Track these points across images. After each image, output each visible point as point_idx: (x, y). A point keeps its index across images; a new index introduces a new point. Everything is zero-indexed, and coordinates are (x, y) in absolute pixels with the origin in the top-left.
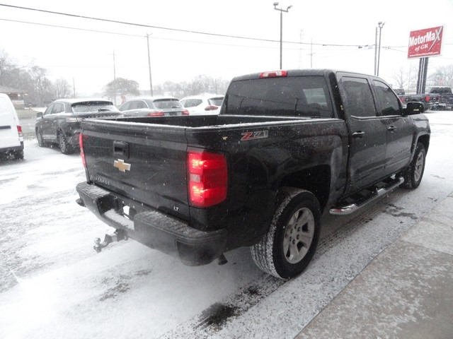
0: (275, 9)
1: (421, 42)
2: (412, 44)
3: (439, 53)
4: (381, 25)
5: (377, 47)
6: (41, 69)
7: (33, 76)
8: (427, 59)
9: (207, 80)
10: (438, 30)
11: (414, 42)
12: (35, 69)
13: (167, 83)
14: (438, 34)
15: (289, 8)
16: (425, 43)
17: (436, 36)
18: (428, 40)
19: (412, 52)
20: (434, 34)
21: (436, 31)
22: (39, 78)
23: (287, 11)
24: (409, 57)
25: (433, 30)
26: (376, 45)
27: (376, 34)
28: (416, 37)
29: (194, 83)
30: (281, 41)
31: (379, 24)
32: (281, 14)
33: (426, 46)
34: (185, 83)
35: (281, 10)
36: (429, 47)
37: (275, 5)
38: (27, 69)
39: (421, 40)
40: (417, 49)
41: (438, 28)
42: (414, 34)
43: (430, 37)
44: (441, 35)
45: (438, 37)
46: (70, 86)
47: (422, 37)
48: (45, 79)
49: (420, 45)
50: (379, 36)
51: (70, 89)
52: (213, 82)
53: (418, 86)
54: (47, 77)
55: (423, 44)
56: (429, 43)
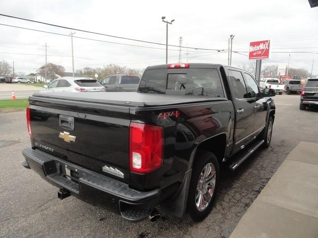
0: (163, 21)
1: (257, 50)
2: (251, 51)
3: (268, 57)
5: (230, 51)
8: (261, 60)
9: (115, 67)
11: (252, 49)
13: (86, 68)
14: (267, 45)
15: (172, 21)
16: (260, 50)
18: (261, 48)
19: (252, 55)
20: (264, 45)
21: (266, 43)
23: (171, 23)
24: (249, 59)
25: (264, 42)
26: (229, 49)
28: (254, 46)
29: (106, 70)
30: (167, 45)
31: (231, 36)
32: (167, 25)
33: (260, 52)
34: (100, 69)
35: (167, 22)
36: (262, 53)
37: (163, 18)
39: (257, 48)
40: (255, 54)
41: (267, 41)
42: (253, 44)
43: (262, 46)
44: (269, 46)
45: (267, 47)
49: (257, 51)
50: (230, 44)
51: (11, 70)
52: (120, 69)
53: (256, 76)
55: (258, 51)
56: (262, 50)
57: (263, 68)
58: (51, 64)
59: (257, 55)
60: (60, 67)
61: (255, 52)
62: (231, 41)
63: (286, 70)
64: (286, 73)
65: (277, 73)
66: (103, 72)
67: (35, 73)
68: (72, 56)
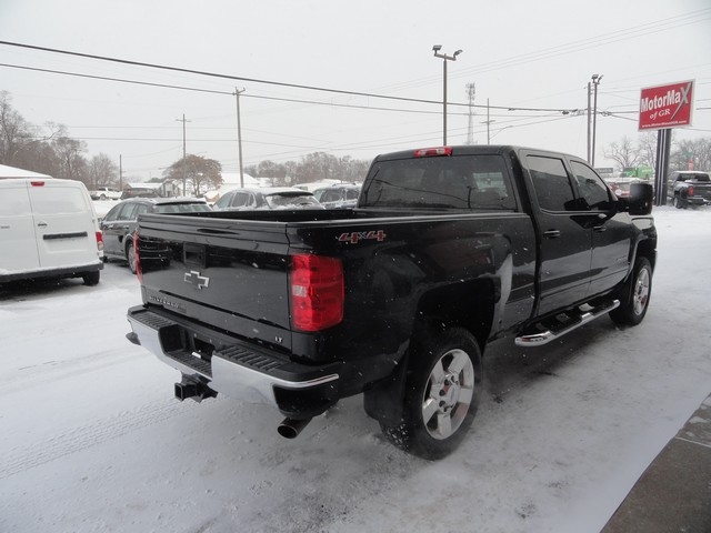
0: (436, 55)
1: (660, 106)
2: (645, 109)
3: (688, 123)
4: (596, 80)
5: (591, 112)
6: (72, 142)
7: (59, 151)
8: (669, 131)
9: (326, 159)
10: (685, 88)
11: (650, 104)
12: (62, 141)
13: (264, 164)
14: (685, 94)
15: (457, 53)
16: (666, 107)
17: (682, 96)
18: (670, 102)
19: (646, 120)
20: (679, 93)
21: (682, 88)
22: (67, 155)
23: (454, 59)
24: (641, 128)
25: (676, 87)
26: (589, 109)
27: (589, 94)
28: (651, 98)
29: (308, 165)
30: (445, 103)
31: (594, 78)
32: (445, 63)
33: (667, 112)
34: (293, 163)
35: (445, 57)
36: (672, 112)
37: (436, 49)
38: (50, 141)
39: (658, 102)
40: (653, 116)
41: (684, 85)
42: (648, 94)
43: (672, 98)
44: (689, 96)
45: (685, 98)
46: (115, 168)
47: (661, 99)
48: (76, 156)
49: (658, 110)
50: (593, 97)
51: (115, 172)
52: (335, 164)
54: (80, 154)
55: (663, 108)
56: (673, 107)
58: (194, 156)
60: (211, 162)
61: (654, 111)
62: (593, 88)
66: (299, 169)
67: (160, 177)
68: (240, 141)
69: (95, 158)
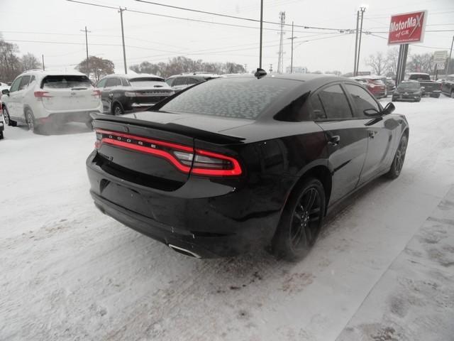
1: (402, 28)
2: (393, 30)
3: (419, 40)
4: (363, 9)
5: (358, 31)
6: (7, 44)
8: (407, 45)
9: (186, 62)
10: (420, 16)
11: (395, 27)
14: (419, 20)
16: (406, 29)
17: (417, 22)
18: (409, 26)
19: (393, 38)
20: (415, 20)
21: (417, 16)
22: (4, 53)
24: (390, 43)
25: (414, 15)
26: (357, 29)
27: (358, 18)
28: (398, 22)
29: (173, 66)
30: (261, 21)
34: (163, 64)
39: (402, 25)
40: (398, 35)
41: (419, 14)
43: (411, 23)
44: (422, 21)
45: (419, 23)
47: (403, 23)
48: (11, 55)
49: (402, 30)
50: (360, 21)
52: (192, 65)
53: (397, 73)
54: (14, 54)
55: (404, 30)
56: (410, 29)
57: (409, 60)
58: (94, 57)
59: (402, 37)
60: (107, 62)
61: (398, 31)
62: (360, 15)
63: (447, 60)
64: (446, 67)
65: (430, 67)
66: (168, 68)
68: (124, 45)
69: (25, 57)
